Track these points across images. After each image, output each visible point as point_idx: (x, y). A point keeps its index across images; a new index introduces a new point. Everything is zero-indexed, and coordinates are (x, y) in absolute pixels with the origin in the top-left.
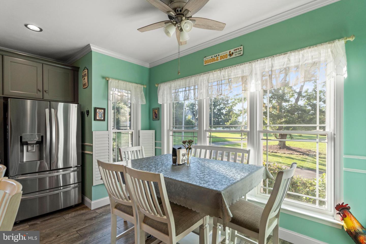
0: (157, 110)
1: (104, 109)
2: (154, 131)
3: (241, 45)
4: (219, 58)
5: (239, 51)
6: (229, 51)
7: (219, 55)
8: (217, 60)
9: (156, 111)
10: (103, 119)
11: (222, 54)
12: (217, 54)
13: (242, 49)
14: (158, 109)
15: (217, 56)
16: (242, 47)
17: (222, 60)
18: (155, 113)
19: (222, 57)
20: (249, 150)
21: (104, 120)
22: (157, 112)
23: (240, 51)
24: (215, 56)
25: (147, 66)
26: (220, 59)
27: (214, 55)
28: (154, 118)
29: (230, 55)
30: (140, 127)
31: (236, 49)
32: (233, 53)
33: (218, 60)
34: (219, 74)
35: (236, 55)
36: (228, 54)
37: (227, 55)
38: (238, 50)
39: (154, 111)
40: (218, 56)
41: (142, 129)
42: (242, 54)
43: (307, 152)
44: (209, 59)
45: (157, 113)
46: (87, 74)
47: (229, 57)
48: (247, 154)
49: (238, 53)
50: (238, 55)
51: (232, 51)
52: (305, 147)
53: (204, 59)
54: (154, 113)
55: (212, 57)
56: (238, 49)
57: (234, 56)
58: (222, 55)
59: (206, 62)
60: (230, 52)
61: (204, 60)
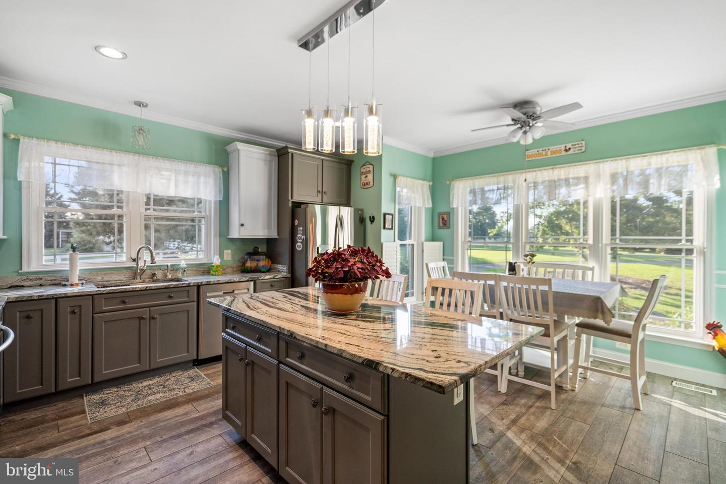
0: (446, 215)
1: (392, 215)
2: (442, 243)
3: (582, 140)
4: (549, 153)
5: (579, 147)
6: (564, 145)
7: (549, 149)
8: (546, 155)
9: (445, 217)
10: (390, 227)
11: (552, 148)
12: (547, 148)
13: (584, 145)
14: (448, 214)
15: (545, 150)
16: (583, 142)
17: (554, 155)
18: (443, 219)
19: (553, 153)
20: (593, 267)
21: (392, 229)
22: (447, 217)
23: (581, 147)
24: (543, 150)
25: (431, 155)
26: (551, 154)
27: (541, 149)
28: (441, 225)
29: (566, 150)
30: (423, 238)
31: (575, 143)
32: (570, 149)
33: (548, 155)
34: (551, 173)
35: (574, 151)
36: (563, 149)
37: (561, 150)
38: (577, 146)
39: (441, 216)
40: (547, 150)
41: (425, 241)
42: (583, 150)
43: (643, 284)
44: (534, 153)
45: (446, 219)
46: (372, 171)
47: (564, 153)
48: (591, 272)
49: (577, 149)
50: (577, 152)
51: (569, 146)
52: (637, 275)
53: (527, 152)
54: (441, 220)
55: (538, 151)
56: (578, 144)
57: (571, 152)
58: (554, 150)
59: (530, 156)
60: (566, 147)
61: (527, 154)
